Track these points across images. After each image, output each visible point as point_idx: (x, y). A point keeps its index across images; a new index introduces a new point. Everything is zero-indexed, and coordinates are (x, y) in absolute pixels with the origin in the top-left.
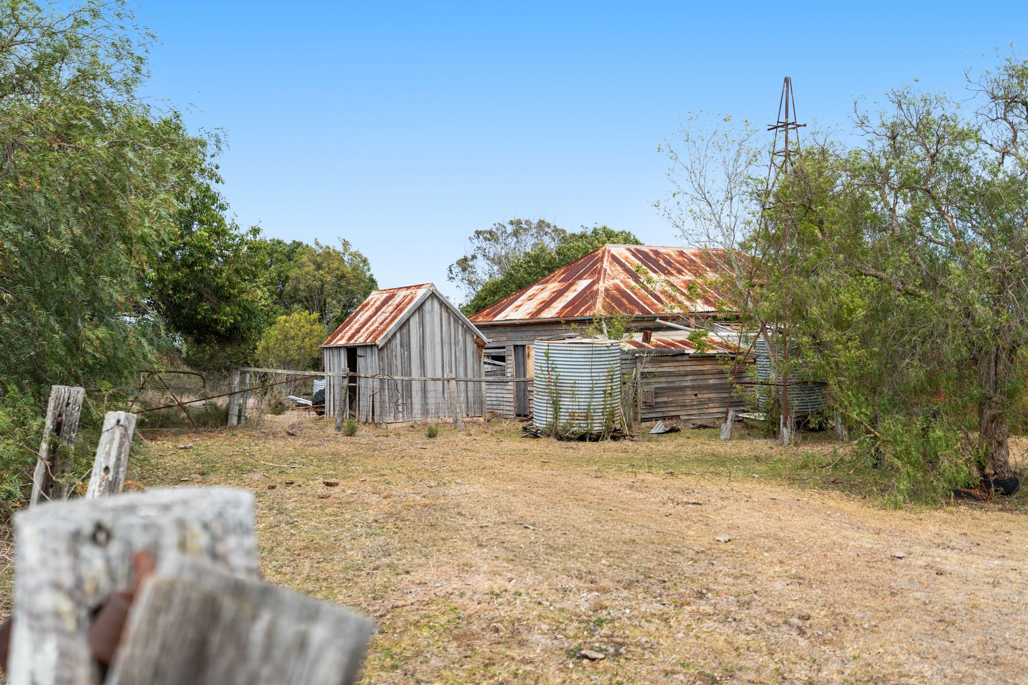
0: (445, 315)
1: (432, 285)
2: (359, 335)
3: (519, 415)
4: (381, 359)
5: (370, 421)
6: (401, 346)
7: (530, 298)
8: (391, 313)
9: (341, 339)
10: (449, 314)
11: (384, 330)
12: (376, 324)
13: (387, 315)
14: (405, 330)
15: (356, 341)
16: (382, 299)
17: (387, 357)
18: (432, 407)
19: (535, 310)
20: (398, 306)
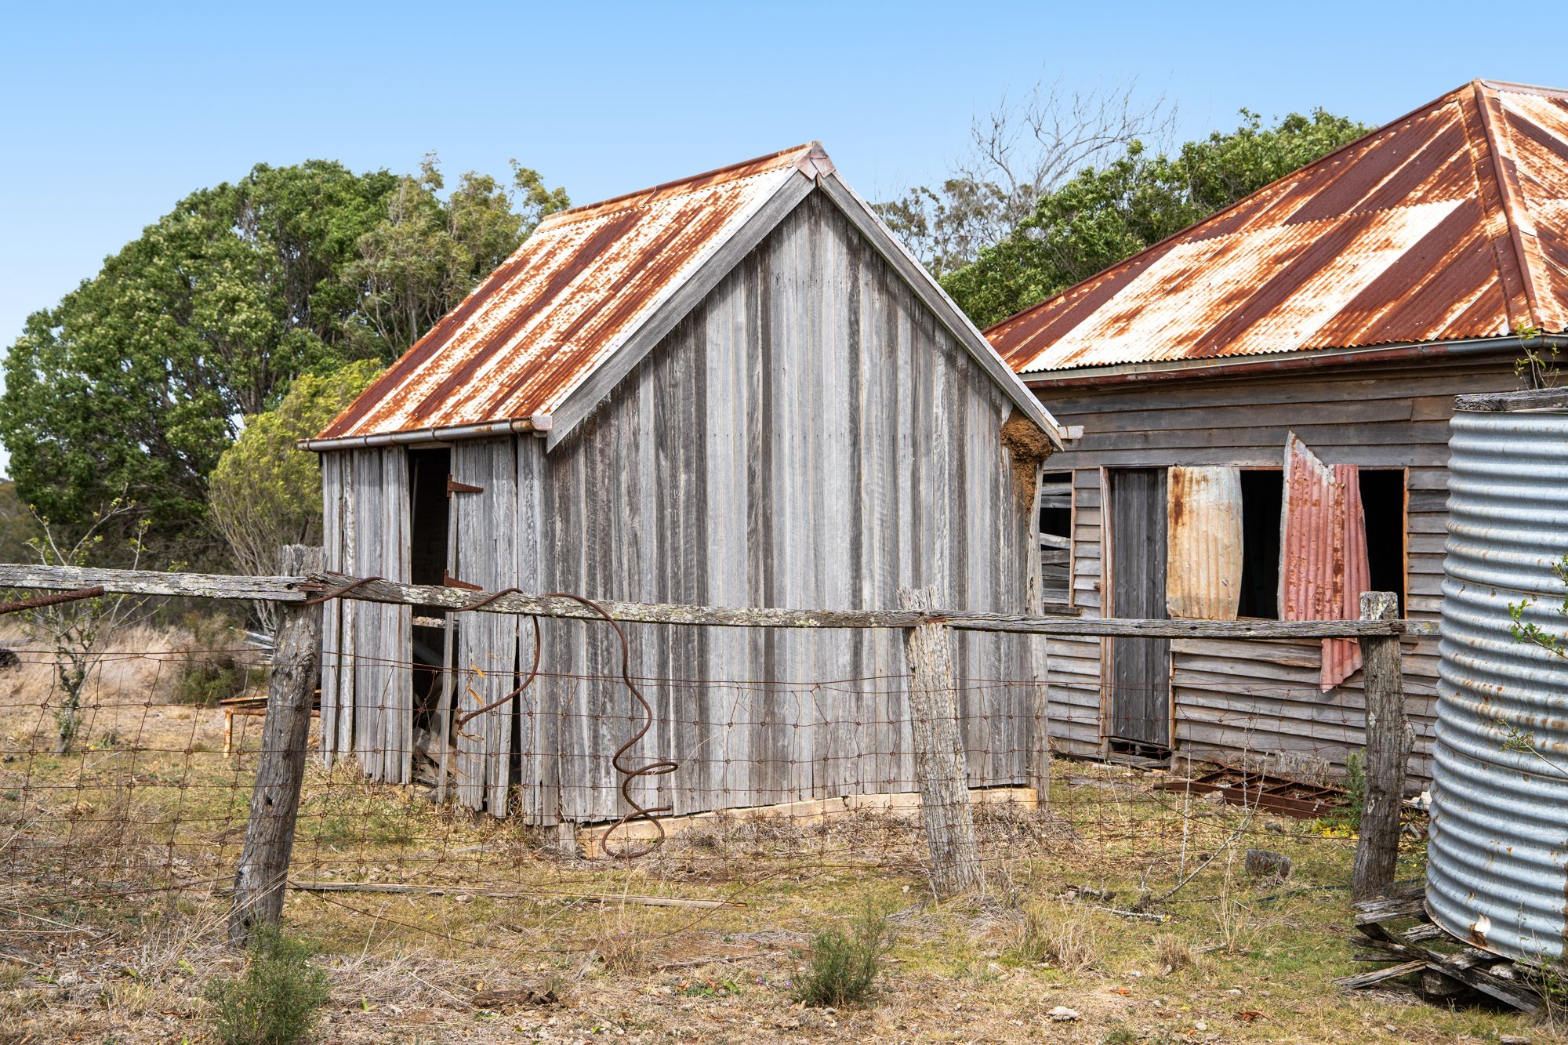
0: (871, 302)
1: (818, 152)
2: (466, 390)
3: (1120, 747)
4: (557, 505)
5: (500, 812)
6: (661, 443)
7: (1173, 286)
8: (616, 288)
9: (389, 413)
10: (892, 296)
11: (579, 359)
12: (546, 340)
13: (599, 297)
14: (679, 366)
15: (447, 416)
16: (580, 241)
17: (591, 494)
18: (803, 744)
19: (1208, 327)
20: (648, 255)
